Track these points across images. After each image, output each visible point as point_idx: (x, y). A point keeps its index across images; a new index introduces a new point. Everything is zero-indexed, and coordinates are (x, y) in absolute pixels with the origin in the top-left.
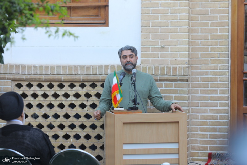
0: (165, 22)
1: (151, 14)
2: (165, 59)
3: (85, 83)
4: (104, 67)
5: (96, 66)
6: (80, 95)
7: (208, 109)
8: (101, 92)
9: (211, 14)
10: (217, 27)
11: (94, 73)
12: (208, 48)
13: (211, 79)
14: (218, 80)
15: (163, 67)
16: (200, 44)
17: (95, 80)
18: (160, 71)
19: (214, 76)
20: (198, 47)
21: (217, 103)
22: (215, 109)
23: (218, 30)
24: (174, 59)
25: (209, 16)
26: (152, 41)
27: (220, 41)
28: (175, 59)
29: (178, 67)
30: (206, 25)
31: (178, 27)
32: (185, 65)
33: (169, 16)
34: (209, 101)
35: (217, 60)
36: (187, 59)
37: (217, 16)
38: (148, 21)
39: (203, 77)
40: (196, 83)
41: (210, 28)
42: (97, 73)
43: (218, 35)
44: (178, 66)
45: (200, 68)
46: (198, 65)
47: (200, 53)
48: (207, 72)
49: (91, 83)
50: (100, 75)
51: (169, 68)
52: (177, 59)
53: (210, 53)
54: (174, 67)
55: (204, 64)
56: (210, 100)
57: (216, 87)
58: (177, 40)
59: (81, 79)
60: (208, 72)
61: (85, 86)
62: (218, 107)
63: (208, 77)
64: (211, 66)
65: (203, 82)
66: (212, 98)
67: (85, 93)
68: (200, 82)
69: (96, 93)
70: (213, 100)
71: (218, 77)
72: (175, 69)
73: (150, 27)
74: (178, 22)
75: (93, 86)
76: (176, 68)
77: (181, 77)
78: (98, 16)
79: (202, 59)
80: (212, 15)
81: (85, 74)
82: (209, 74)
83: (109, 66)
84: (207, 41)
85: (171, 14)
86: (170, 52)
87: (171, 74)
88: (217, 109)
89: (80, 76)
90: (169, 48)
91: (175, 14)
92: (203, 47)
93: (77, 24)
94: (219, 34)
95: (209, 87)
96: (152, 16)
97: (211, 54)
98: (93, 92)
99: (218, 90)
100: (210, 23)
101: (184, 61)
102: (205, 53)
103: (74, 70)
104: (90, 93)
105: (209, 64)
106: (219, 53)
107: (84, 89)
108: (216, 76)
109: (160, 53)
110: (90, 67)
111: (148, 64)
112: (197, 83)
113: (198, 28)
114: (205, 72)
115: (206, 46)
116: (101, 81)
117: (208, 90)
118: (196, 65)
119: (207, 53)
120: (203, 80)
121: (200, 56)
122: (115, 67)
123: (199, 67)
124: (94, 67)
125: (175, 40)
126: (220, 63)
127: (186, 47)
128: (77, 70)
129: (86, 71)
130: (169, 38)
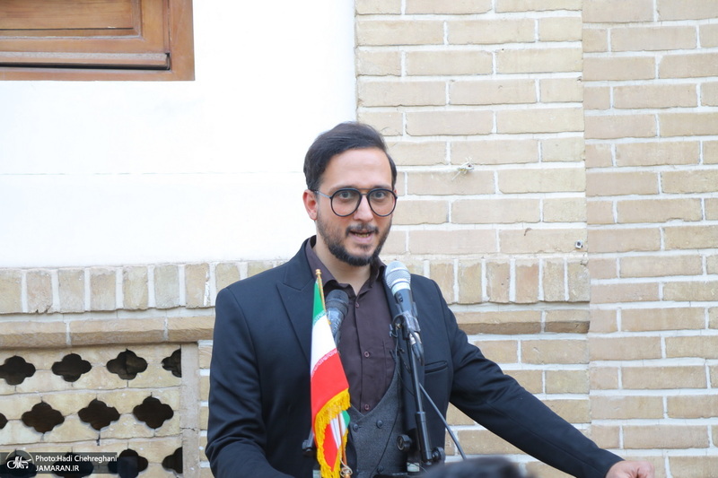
0: (472, 53)
1: (404, 18)
2: (479, 227)
3: (85, 355)
4: (182, 273)
5: (143, 268)
6: (58, 413)
7: (663, 458)
8: (167, 396)
9: (660, 21)
10: (690, 81)
11: (135, 304)
12: (653, 176)
13: (672, 320)
14: (704, 321)
15: (469, 265)
16: (615, 160)
17: (137, 339)
18: (456, 287)
19: (686, 305)
20: (604, 170)
21: (705, 429)
22: (695, 459)
23: (698, 92)
24: (521, 227)
25: (653, 30)
26: (414, 145)
27: (706, 145)
28: (526, 226)
29: (541, 264)
30: (641, 69)
31: (532, 76)
32: (571, 256)
33: (488, 23)
34: (667, 422)
35: (693, 228)
36: (582, 226)
37: (692, 29)
38: (391, 49)
39: (634, 310)
40: (602, 336)
41: (657, 82)
42: (151, 304)
43: (696, 116)
44: (541, 259)
45: (618, 268)
46: (607, 256)
47: (616, 200)
48: (650, 285)
49: (113, 354)
50: (166, 309)
51: (501, 272)
52: (533, 226)
53: (662, 197)
54: (522, 267)
55: (637, 250)
56: (672, 415)
57: (697, 356)
58: (530, 136)
59: (64, 335)
60: (656, 285)
61: (86, 367)
62: (708, 447)
63: (656, 311)
64: (670, 258)
65: (636, 334)
66: (679, 409)
67: (84, 404)
68: (619, 335)
69: (140, 401)
70: (687, 417)
71: (703, 309)
72: (529, 273)
73: (403, 79)
74: (532, 52)
75: (128, 365)
76: (535, 268)
77: (559, 313)
78: (129, 30)
79: (628, 227)
80: (666, 24)
81: (87, 308)
82: (661, 295)
83: (208, 266)
84: (649, 144)
85: (502, 16)
86: (498, 197)
87: (513, 299)
88: (706, 459)
89: (59, 318)
90: (496, 175)
91: (520, 16)
92: (631, 174)
93: (29, 70)
94: (701, 109)
95: (664, 354)
96: (411, 23)
97: (667, 202)
98: (124, 395)
99: (704, 367)
100: (658, 62)
101: (568, 234)
102: (637, 201)
103: (29, 293)
104: (109, 404)
105: (658, 250)
106: (703, 196)
107: (77, 384)
108: (694, 305)
109: (452, 199)
110: (113, 273)
111: (395, 253)
112: (608, 339)
113: (604, 84)
114: (640, 285)
115: (641, 169)
116: (168, 343)
117: (658, 369)
118: (600, 256)
119: (649, 197)
120: (636, 322)
121: (616, 215)
122: (238, 271)
123: (612, 262)
124: (131, 276)
125: (522, 138)
126: (710, 243)
127: (574, 171)
128: (46, 291)
129: (94, 293)
130: (494, 130)
